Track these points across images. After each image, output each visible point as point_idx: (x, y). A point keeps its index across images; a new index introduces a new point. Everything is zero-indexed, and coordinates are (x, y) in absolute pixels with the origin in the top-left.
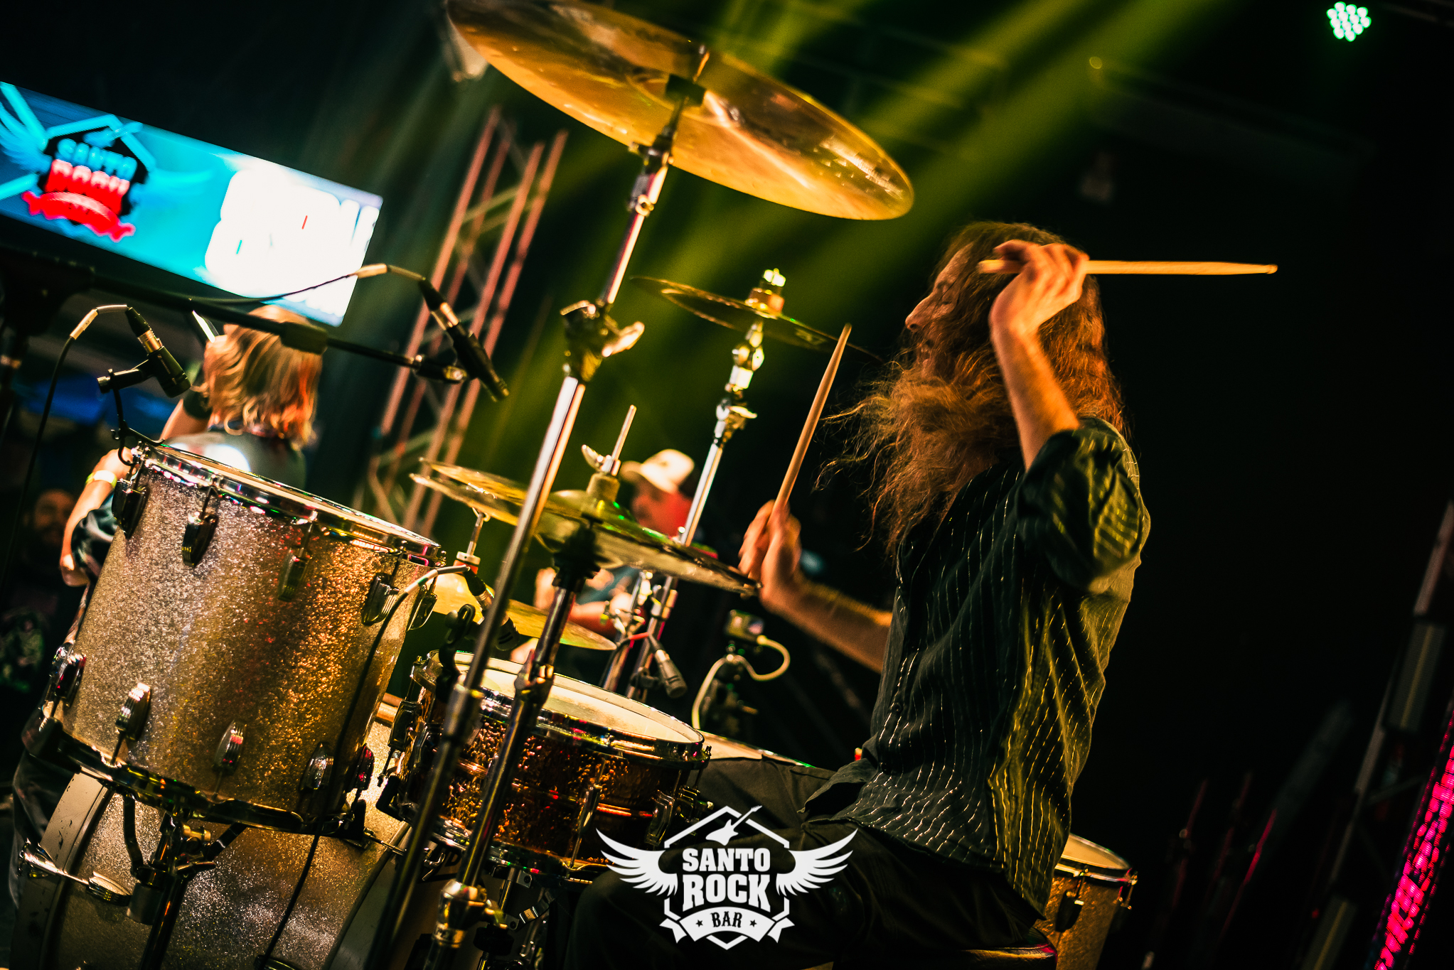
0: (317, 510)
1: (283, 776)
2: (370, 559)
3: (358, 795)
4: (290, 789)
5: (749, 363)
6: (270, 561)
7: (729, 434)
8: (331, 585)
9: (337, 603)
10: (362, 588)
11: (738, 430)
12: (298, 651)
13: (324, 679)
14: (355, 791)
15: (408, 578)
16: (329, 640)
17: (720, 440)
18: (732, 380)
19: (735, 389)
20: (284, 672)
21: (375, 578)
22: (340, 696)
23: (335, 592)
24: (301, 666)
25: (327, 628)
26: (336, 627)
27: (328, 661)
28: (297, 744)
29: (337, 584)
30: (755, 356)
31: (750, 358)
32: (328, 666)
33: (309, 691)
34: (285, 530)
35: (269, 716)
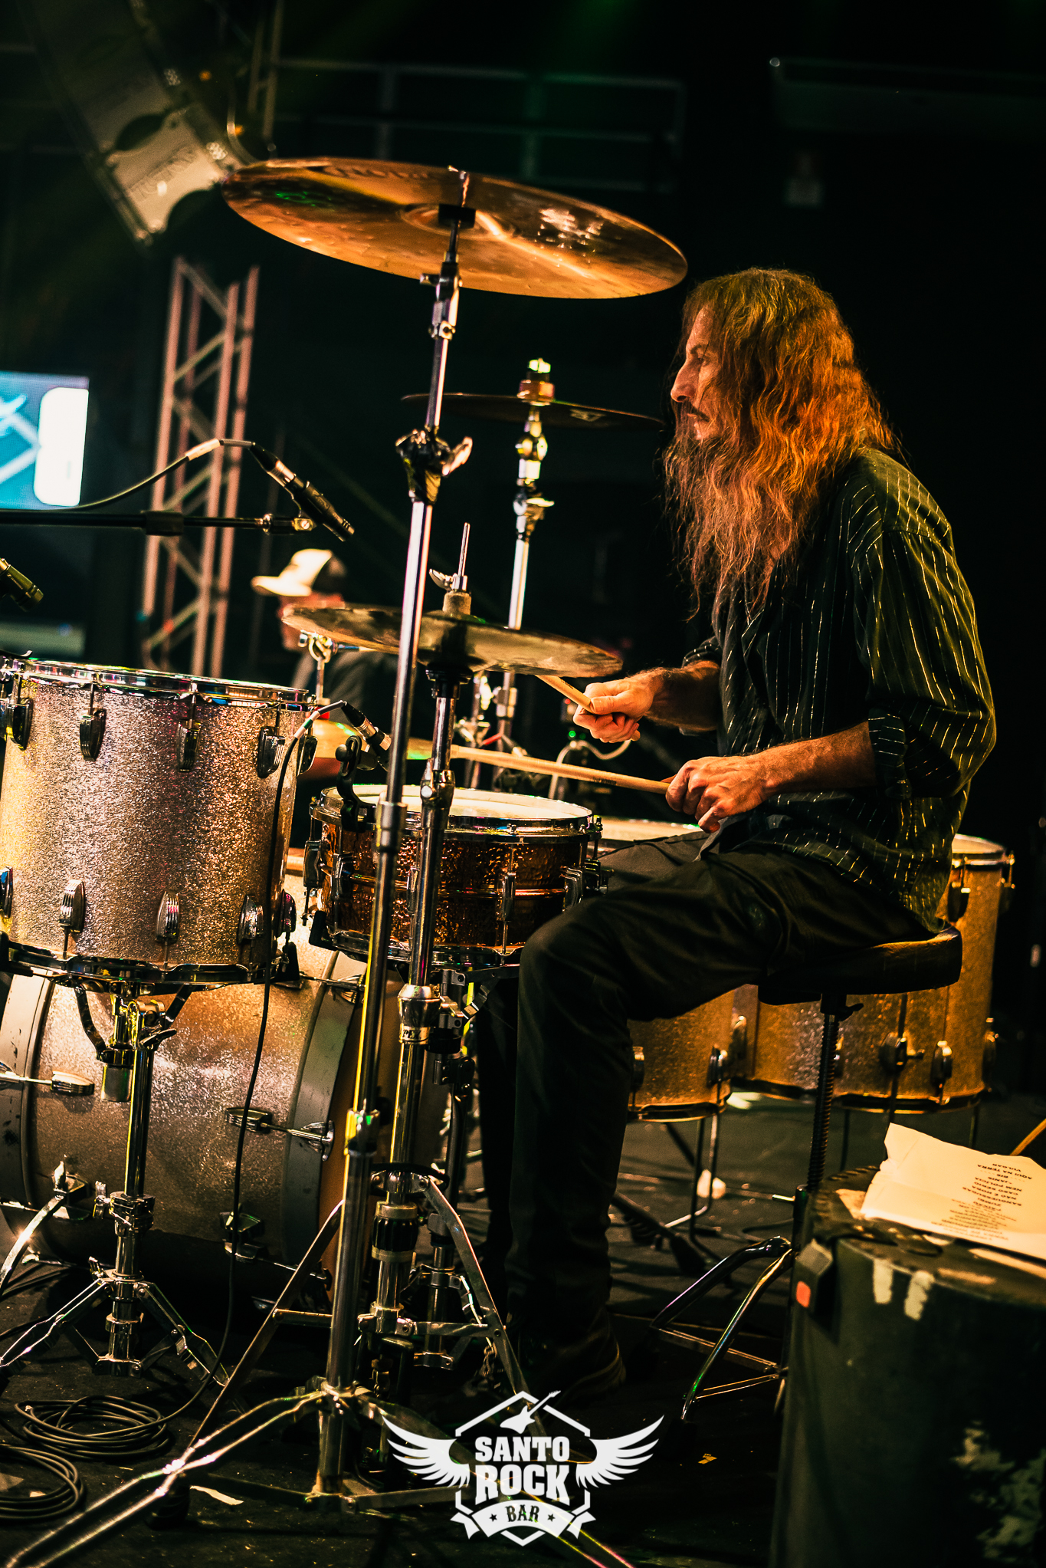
0: (195, 682)
1: (221, 933)
2: (253, 715)
3: (288, 938)
4: (230, 944)
5: (535, 454)
6: (164, 738)
7: (531, 527)
8: (224, 748)
9: (232, 763)
10: (252, 744)
11: (539, 520)
12: (207, 816)
13: (236, 836)
14: (284, 934)
15: (289, 726)
16: (233, 799)
17: (524, 534)
18: (521, 475)
19: (528, 482)
20: (200, 837)
21: (260, 733)
22: (254, 848)
23: (228, 754)
24: (214, 829)
25: (229, 789)
26: (237, 786)
27: (237, 818)
28: (227, 902)
29: (229, 746)
30: (538, 446)
31: (534, 449)
32: (238, 823)
33: (226, 850)
34: (171, 707)
35: (196, 881)
